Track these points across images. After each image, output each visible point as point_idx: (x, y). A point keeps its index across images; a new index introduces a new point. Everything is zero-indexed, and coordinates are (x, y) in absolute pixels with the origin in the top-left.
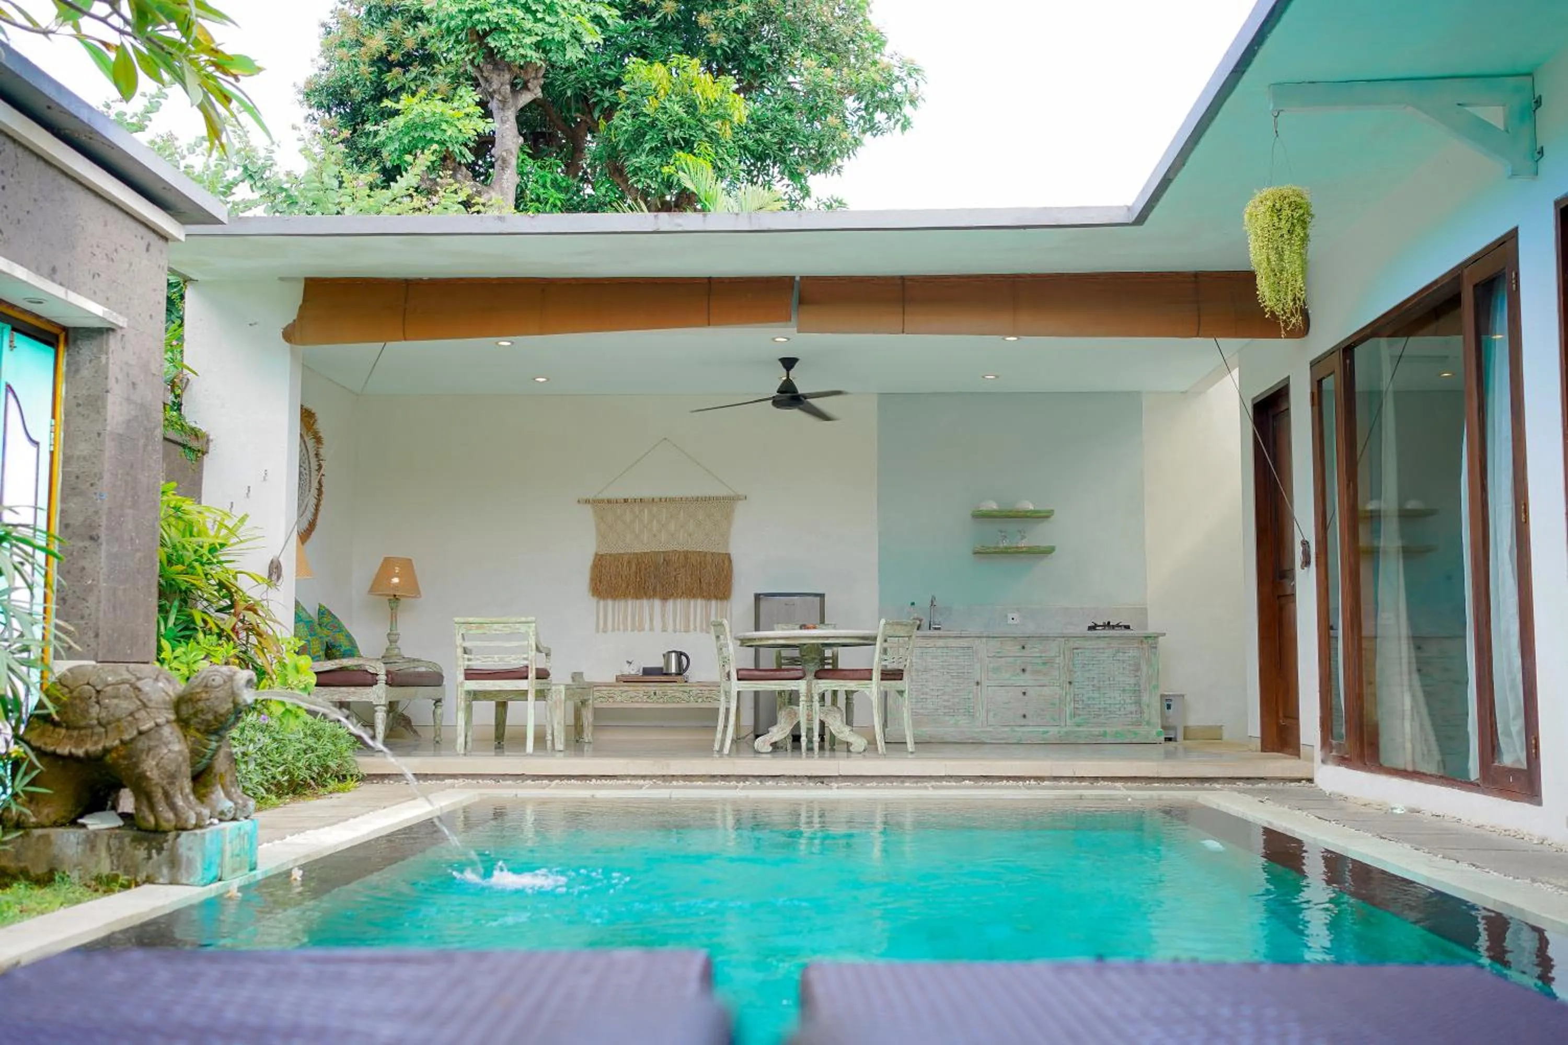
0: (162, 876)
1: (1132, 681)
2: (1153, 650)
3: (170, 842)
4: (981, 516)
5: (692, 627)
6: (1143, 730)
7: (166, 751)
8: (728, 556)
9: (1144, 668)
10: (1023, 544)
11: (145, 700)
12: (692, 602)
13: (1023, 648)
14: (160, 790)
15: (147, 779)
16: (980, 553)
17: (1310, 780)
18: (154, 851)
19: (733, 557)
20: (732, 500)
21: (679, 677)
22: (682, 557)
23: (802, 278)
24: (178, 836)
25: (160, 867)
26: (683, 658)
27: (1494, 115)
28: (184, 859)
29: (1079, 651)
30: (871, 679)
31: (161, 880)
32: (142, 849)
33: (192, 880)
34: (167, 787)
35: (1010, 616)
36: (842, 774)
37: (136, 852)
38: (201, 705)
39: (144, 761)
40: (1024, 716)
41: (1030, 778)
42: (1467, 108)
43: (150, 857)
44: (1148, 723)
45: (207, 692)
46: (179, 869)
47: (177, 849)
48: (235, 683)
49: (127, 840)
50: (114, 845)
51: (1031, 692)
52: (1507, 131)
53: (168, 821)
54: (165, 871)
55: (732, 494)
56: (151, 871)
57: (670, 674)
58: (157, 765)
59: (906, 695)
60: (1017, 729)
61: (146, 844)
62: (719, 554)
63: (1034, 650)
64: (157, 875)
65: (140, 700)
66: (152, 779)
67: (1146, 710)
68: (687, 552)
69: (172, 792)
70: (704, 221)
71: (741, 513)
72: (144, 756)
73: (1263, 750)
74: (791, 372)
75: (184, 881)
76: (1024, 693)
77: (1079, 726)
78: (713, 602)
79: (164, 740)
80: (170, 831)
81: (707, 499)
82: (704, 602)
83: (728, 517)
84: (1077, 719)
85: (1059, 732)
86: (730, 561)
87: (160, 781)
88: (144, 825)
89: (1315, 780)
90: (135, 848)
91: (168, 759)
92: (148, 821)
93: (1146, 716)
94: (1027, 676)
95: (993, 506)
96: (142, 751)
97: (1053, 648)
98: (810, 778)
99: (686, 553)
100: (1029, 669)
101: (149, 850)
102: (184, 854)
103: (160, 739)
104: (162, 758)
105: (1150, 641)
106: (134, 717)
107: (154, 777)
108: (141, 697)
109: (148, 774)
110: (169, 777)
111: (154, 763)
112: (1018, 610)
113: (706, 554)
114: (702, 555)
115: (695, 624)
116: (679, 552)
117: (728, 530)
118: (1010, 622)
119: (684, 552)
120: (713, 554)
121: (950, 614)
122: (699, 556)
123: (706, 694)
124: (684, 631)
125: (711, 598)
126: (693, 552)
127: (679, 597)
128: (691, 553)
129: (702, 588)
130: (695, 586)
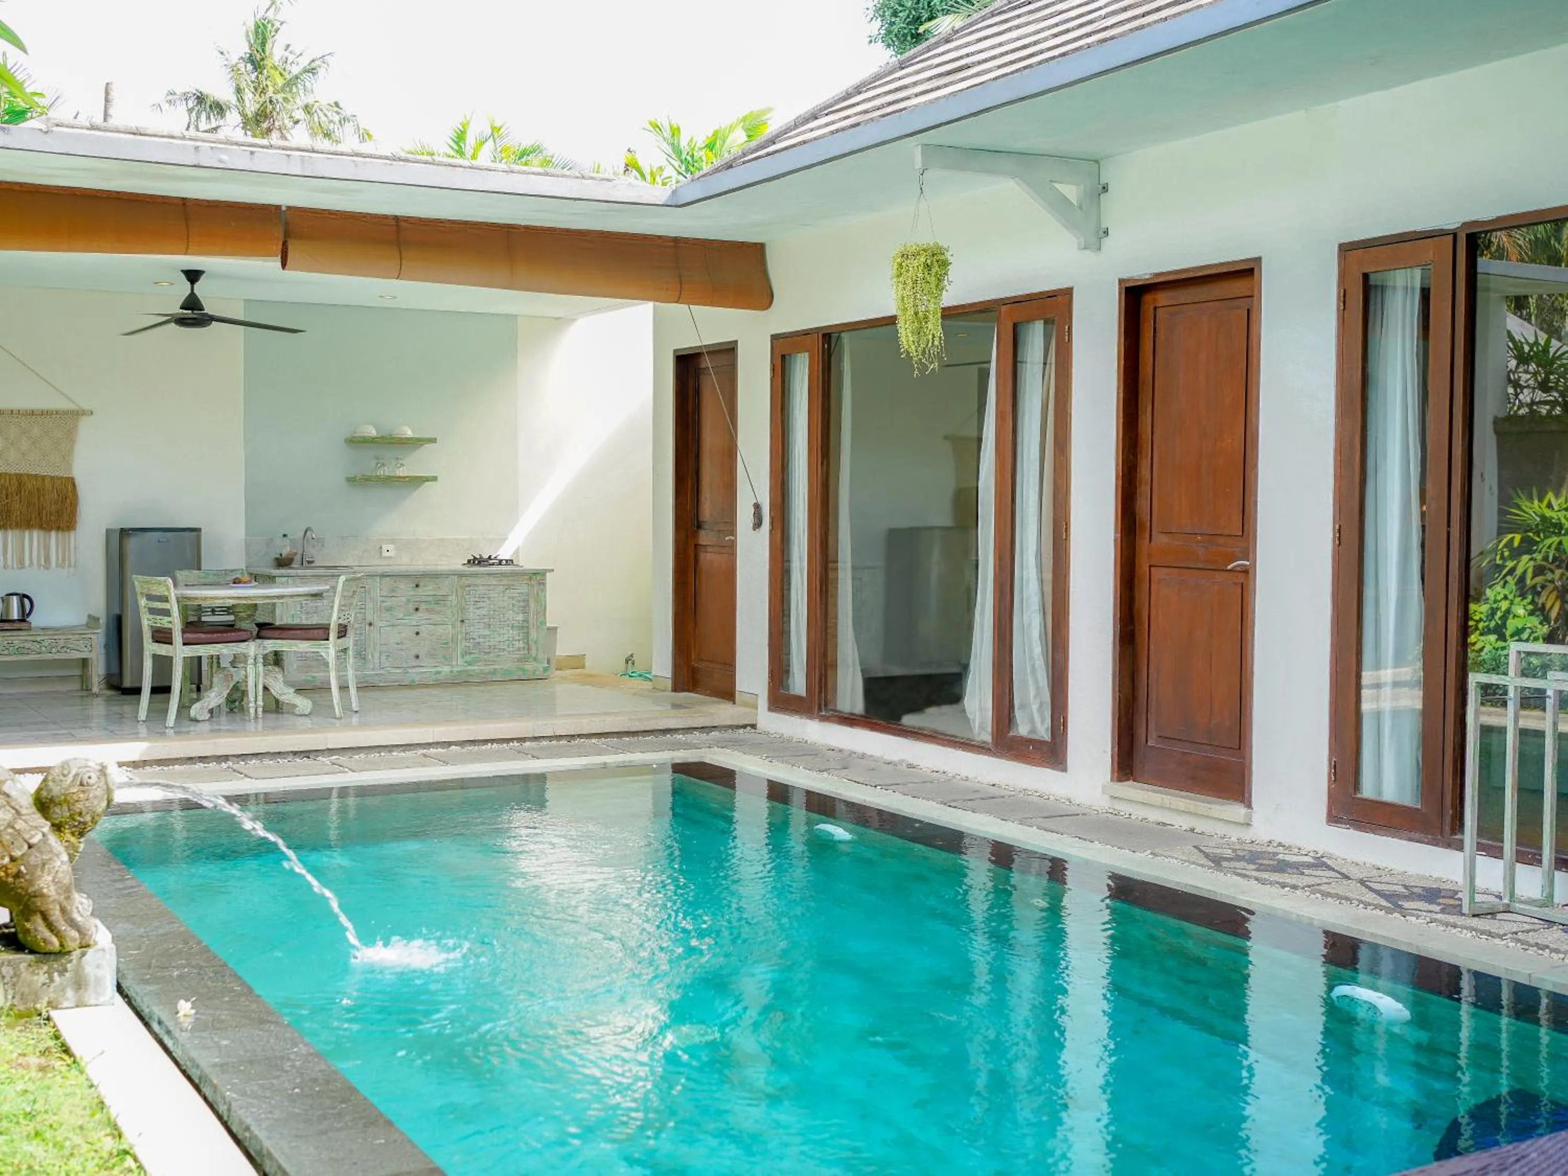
0: (67, 999)
1: (520, 617)
2: (542, 587)
3: (74, 962)
4: (356, 442)
5: (27, 562)
6: (529, 666)
7: (59, 863)
8: (72, 481)
9: (532, 604)
10: (401, 472)
11: (17, 807)
12: (27, 534)
13: (417, 586)
14: (58, 907)
15: (42, 895)
16: (351, 480)
17: (753, 726)
18: (56, 974)
19: (79, 482)
20: (76, 414)
21: (23, 625)
22: (14, 481)
23: (289, 208)
24: (83, 955)
25: (63, 990)
26: (26, 601)
27: (1071, 191)
28: (92, 978)
29: (472, 588)
30: (328, 639)
31: (65, 1004)
32: (41, 972)
33: (102, 1000)
34: (65, 903)
35: (385, 548)
36: (330, 747)
37: (35, 978)
38: (79, 806)
39: (40, 876)
40: (417, 657)
41: (512, 740)
42: (1056, 185)
43: (52, 980)
44: (535, 659)
45: (83, 792)
46: (86, 990)
47: (83, 969)
48: (109, 778)
49: (23, 966)
50: (8, 972)
51: (424, 630)
52: (1081, 208)
53: (74, 940)
54: (70, 993)
55: (72, 407)
56: (52, 995)
57: (13, 621)
58: (53, 881)
59: (350, 652)
60: (410, 670)
61: (45, 968)
62: (61, 478)
63: (428, 589)
64: (61, 999)
65: (14, 808)
66: (49, 896)
67: (533, 647)
68: (21, 475)
69: (69, 907)
70: (251, 159)
71: (85, 429)
72: (39, 872)
73: (676, 689)
74: (196, 286)
75: (93, 1002)
76: (417, 633)
77: (470, 664)
78: (53, 534)
79: (55, 851)
80: (75, 950)
81: (44, 413)
82: (42, 533)
83: (70, 435)
84: (468, 658)
85: (451, 672)
86: (74, 485)
87: (57, 897)
88: (50, 948)
89: (758, 726)
90: (33, 973)
91: (63, 872)
92: (51, 943)
93: (533, 653)
94: (419, 614)
95: (372, 432)
96: (36, 866)
97: (445, 587)
98: (295, 753)
99: (19, 477)
100: (423, 607)
101: (50, 974)
102: (92, 975)
103: (51, 852)
104: (57, 872)
105: (539, 578)
106: (13, 828)
107: (50, 894)
108: (13, 804)
109: (45, 891)
110: (65, 892)
111: (50, 878)
112: (393, 541)
113: (43, 478)
114: (39, 479)
115: (31, 559)
116: (10, 475)
117: (71, 450)
118: (385, 554)
119: (16, 475)
120: (52, 478)
121: (323, 545)
122: (36, 480)
123: (61, 643)
124: (18, 568)
125: (52, 529)
126: (29, 476)
127: (11, 528)
128: (26, 477)
129: (41, 519)
130: (33, 516)
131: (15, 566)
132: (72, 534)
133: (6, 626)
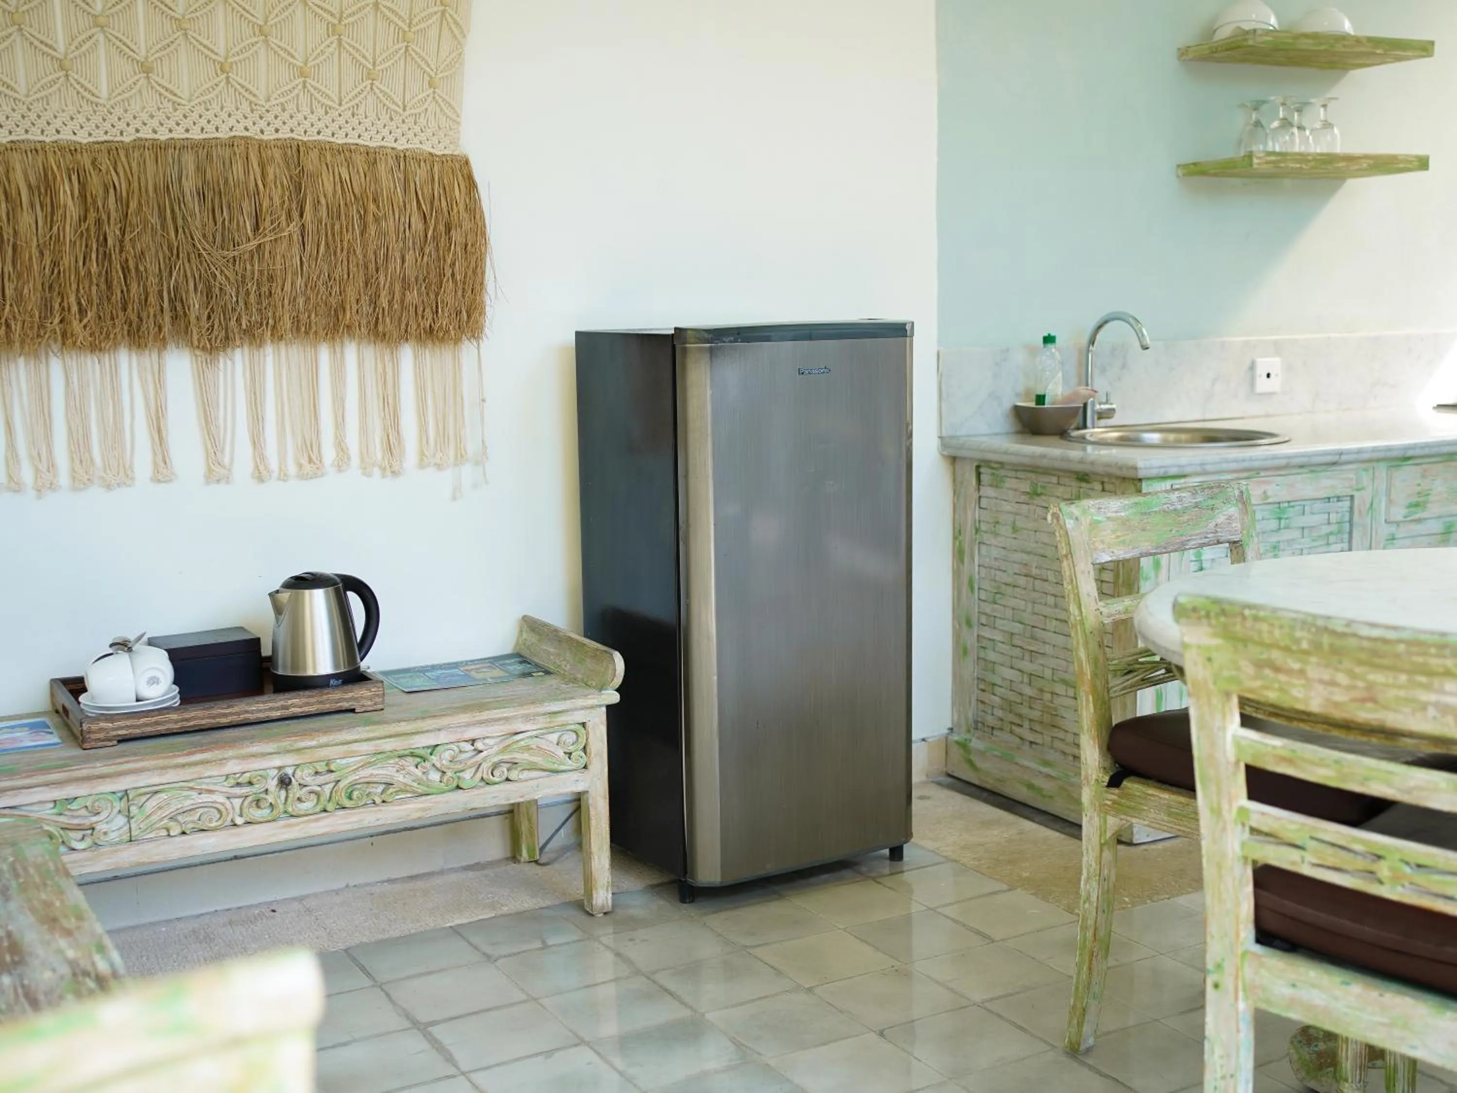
5: (329, 454)
8: (462, 172)
12: (324, 353)
16: (1191, 172)
21: (356, 695)
22: (278, 169)
26: (354, 600)
35: (1263, 368)
57: (319, 680)
78: (407, 353)
82: (370, 352)
86: (471, 184)
112: (1277, 348)
113: (372, 157)
114: (359, 160)
115: (340, 445)
116: (262, 146)
117: (457, 59)
118: (1262, 385)
119: (285, 146)
120: (402, 158)
121: (1124, 366)
122: (349, 163)
123: (491, 750)
124: (302, 476)
125: (405, 336)
126: (323, 148)
127: (278, 337)
128: (314, 154)
129: (374, 302)
130: (351, 295)
131: (292, 469)
132: (468, 349)
133: (296, 703)
